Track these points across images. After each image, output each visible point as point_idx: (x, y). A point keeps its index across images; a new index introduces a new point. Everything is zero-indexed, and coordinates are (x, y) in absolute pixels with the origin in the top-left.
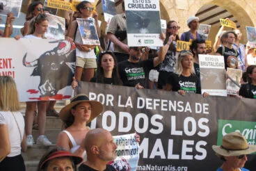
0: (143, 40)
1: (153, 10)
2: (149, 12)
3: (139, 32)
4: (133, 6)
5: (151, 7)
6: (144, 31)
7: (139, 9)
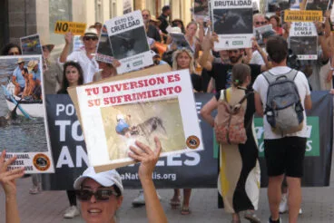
0: (131, 63)
1: (137, 26)
2: (134, 30)
3: (126, 56)
4: (116, 29)
5: (134, 24)
6: (131, 53)
7: (122, 31)
